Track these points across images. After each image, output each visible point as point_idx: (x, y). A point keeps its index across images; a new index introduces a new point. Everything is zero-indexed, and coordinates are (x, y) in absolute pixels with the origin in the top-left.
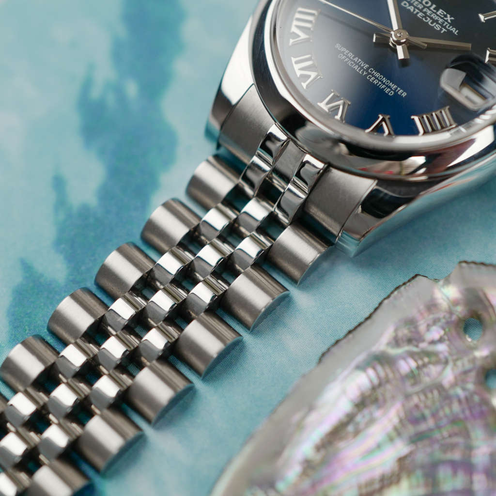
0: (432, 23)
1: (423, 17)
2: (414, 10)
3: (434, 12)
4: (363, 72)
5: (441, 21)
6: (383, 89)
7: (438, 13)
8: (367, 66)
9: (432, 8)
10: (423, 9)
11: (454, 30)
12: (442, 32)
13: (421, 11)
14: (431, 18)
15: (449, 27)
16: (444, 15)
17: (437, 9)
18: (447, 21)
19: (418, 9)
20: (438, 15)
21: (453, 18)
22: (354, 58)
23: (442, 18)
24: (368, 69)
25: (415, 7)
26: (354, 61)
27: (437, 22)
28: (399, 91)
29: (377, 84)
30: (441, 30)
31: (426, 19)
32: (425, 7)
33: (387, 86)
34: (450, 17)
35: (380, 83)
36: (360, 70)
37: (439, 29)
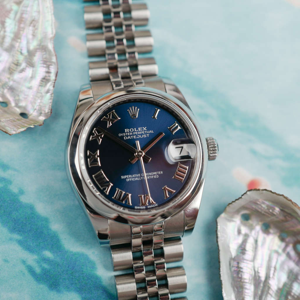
0: (142, 136)
1: (136, 137)
2: (131, 137)
3: (138, 132)
4: (141, 178)
5: (143, 132)
6: (153, 177)
7: (139, 130)
8: (139, 175)
9: (135, 131)
10: (133, 134)
11: (150, 132)
12: (148, 136)
13: (133, 135)
14: (139, 134)
15: (148, 132)
16: (142, 129)
17: (137, 129)
18: (145, 130)
19: (131, 135)
20: (140, 131)
21: (146, 127)
22: (132, 176)
23: (142, 131)
24: (141, 175)
25: (130, 136)
26: (134, 177)
27: (142, 134)
28: (159, 173)
29: (150, 178)
30: (147, 136)
31: (138, 137)
32: (133, 132)
33: (153, 175)
34: (145, 128)
35: (150, 176)
36: (139, 179)
37: (146, 136)
